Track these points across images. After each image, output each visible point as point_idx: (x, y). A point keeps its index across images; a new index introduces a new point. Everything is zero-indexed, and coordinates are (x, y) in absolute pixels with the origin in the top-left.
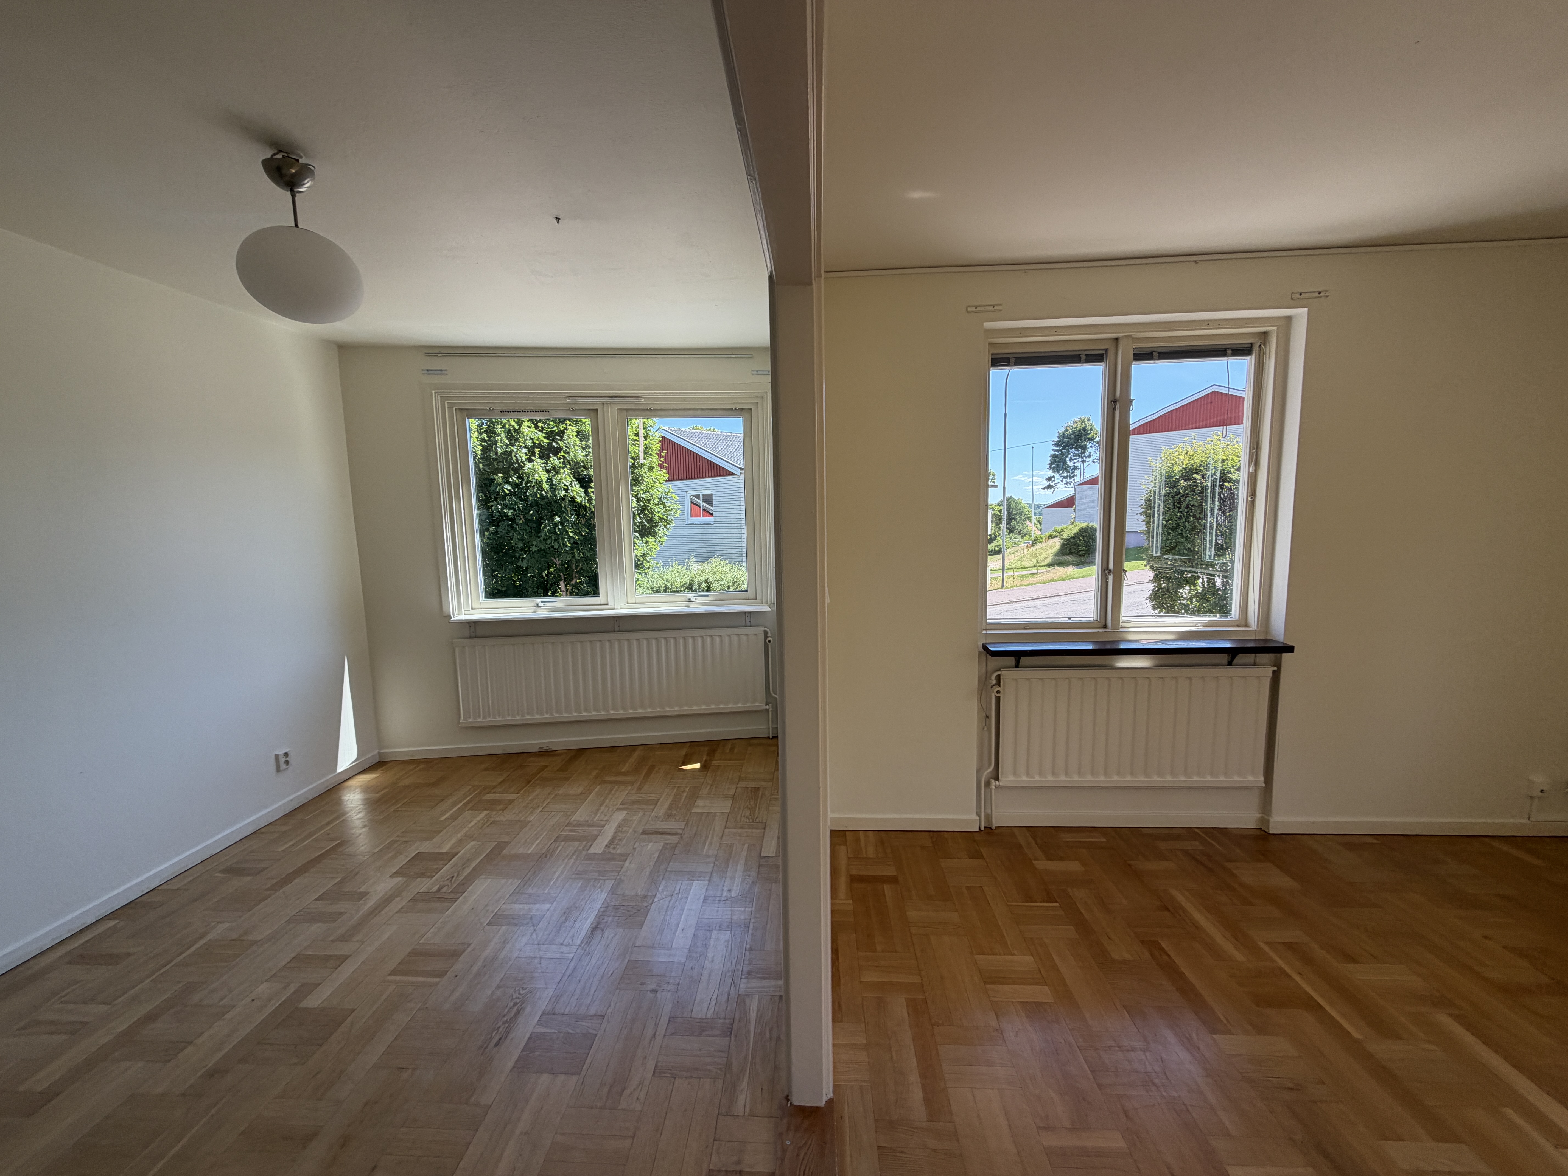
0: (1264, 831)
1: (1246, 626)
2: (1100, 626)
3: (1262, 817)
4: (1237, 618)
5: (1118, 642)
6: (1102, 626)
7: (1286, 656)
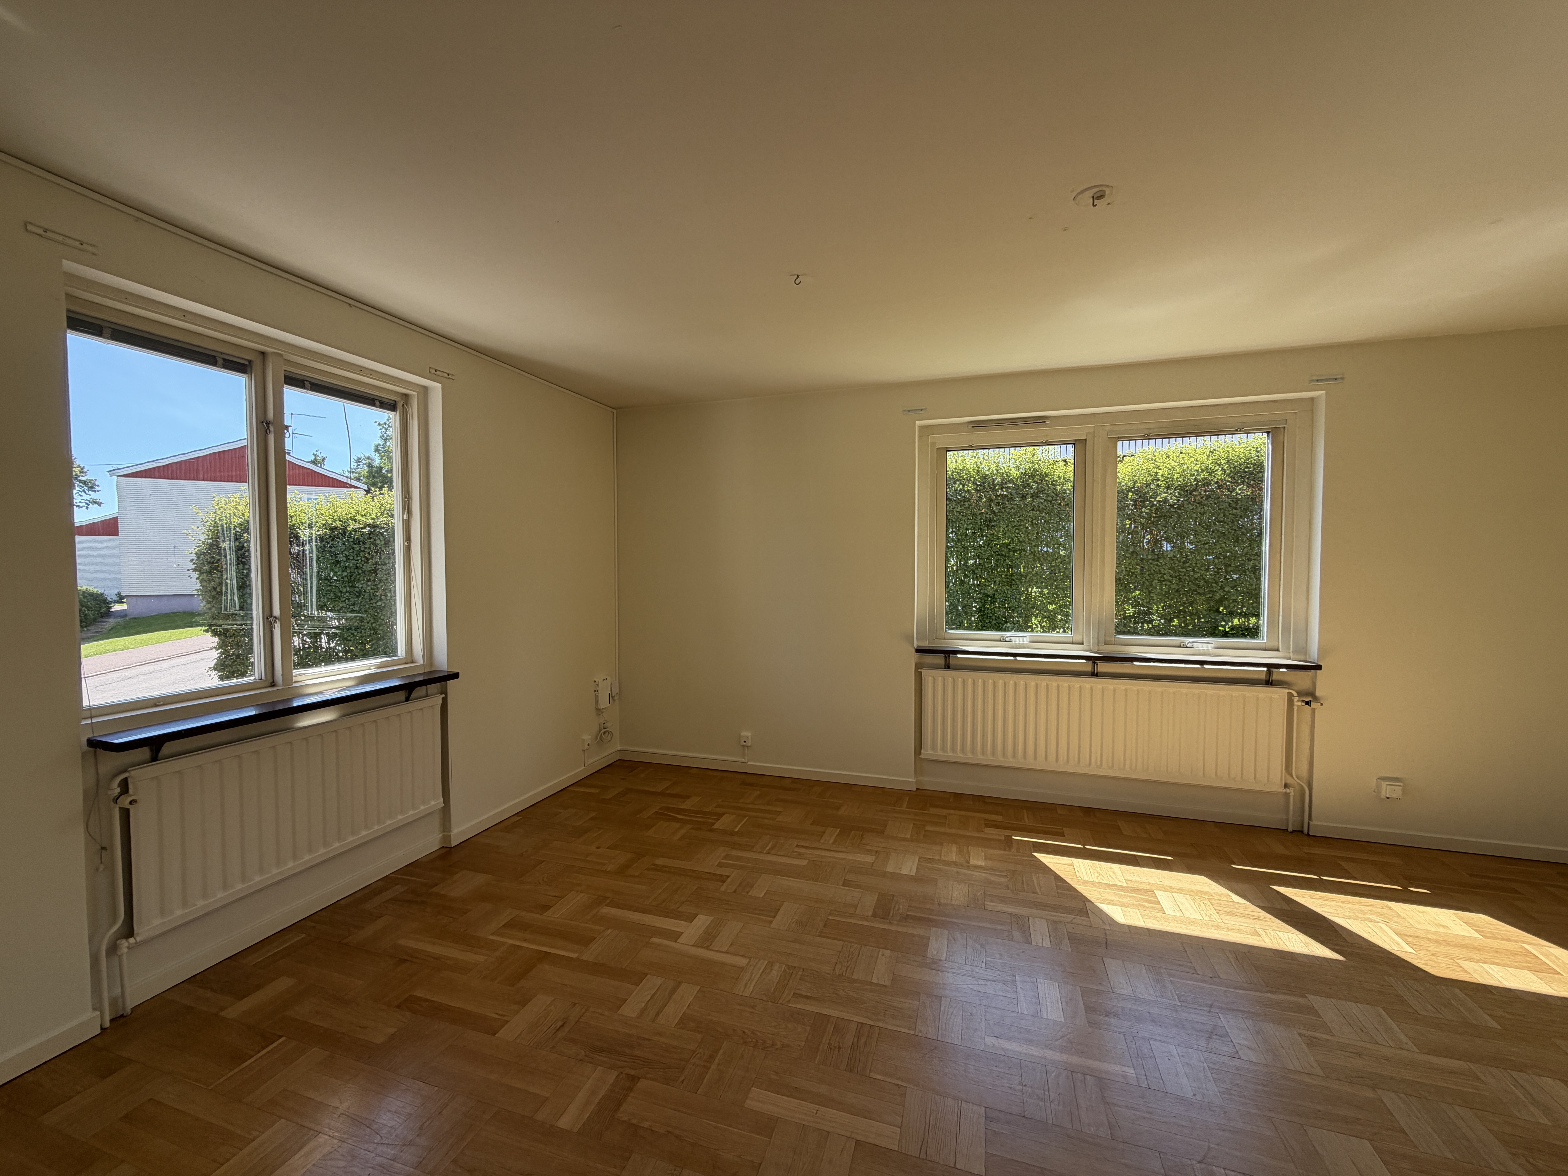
0: (446, 847)
1: (412, 662)
2: (267, 685)
3: (444, 836)
4: (404, 656)
5: (290, 700)
6: (269, 685)
7: (451, 683)
